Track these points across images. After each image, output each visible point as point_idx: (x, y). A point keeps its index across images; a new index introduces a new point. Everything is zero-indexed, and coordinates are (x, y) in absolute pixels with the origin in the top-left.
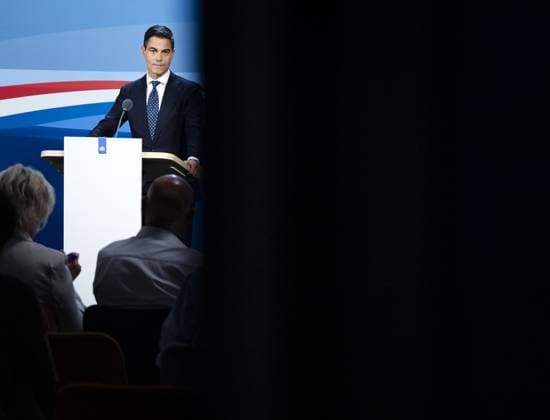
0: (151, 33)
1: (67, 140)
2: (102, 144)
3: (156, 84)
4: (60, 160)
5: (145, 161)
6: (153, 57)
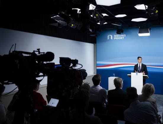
0: (138, 58)
1: (132, 73)
2: (137, 74)
3: (140, 64)
4: (131, 76)
5: (143, 76)
6: (140, 61)
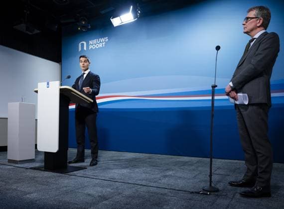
2: (48, 84)
3: (84, 74)
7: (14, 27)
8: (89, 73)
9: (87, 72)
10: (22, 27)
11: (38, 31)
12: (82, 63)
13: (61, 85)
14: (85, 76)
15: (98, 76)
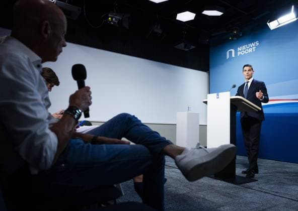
3: (248, 82)
7: (176, 47)
8: (253, 81)
9: (251, 81)
10: (181, 46)
11: (194, 47)
12: (247, 72)
13: (231, 95)
14: (249, 84)
15: (263, 83)
